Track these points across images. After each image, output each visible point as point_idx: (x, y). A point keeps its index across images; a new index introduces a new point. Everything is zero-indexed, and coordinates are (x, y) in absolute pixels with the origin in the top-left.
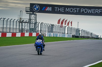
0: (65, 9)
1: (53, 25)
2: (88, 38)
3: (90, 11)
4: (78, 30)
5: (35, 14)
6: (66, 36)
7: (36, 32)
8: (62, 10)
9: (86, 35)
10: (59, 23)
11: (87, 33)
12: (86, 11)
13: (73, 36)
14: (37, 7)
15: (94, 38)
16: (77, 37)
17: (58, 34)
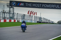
0: (32, 5)
1: (24, 15)
2: (47, 23)
3: (48, 6)
4: (40, 18)
5: (13, 8)
6: (33, 22)
7: (14, 19)
8: (30, 5)
9: (46, 21)
10: (28, 13)
11: (47, 20)
12: (45, 6)
13: (37, 22)
14: (14, 3)
15: (51, 23)
16: (40, 22)
17: (28, 21)
